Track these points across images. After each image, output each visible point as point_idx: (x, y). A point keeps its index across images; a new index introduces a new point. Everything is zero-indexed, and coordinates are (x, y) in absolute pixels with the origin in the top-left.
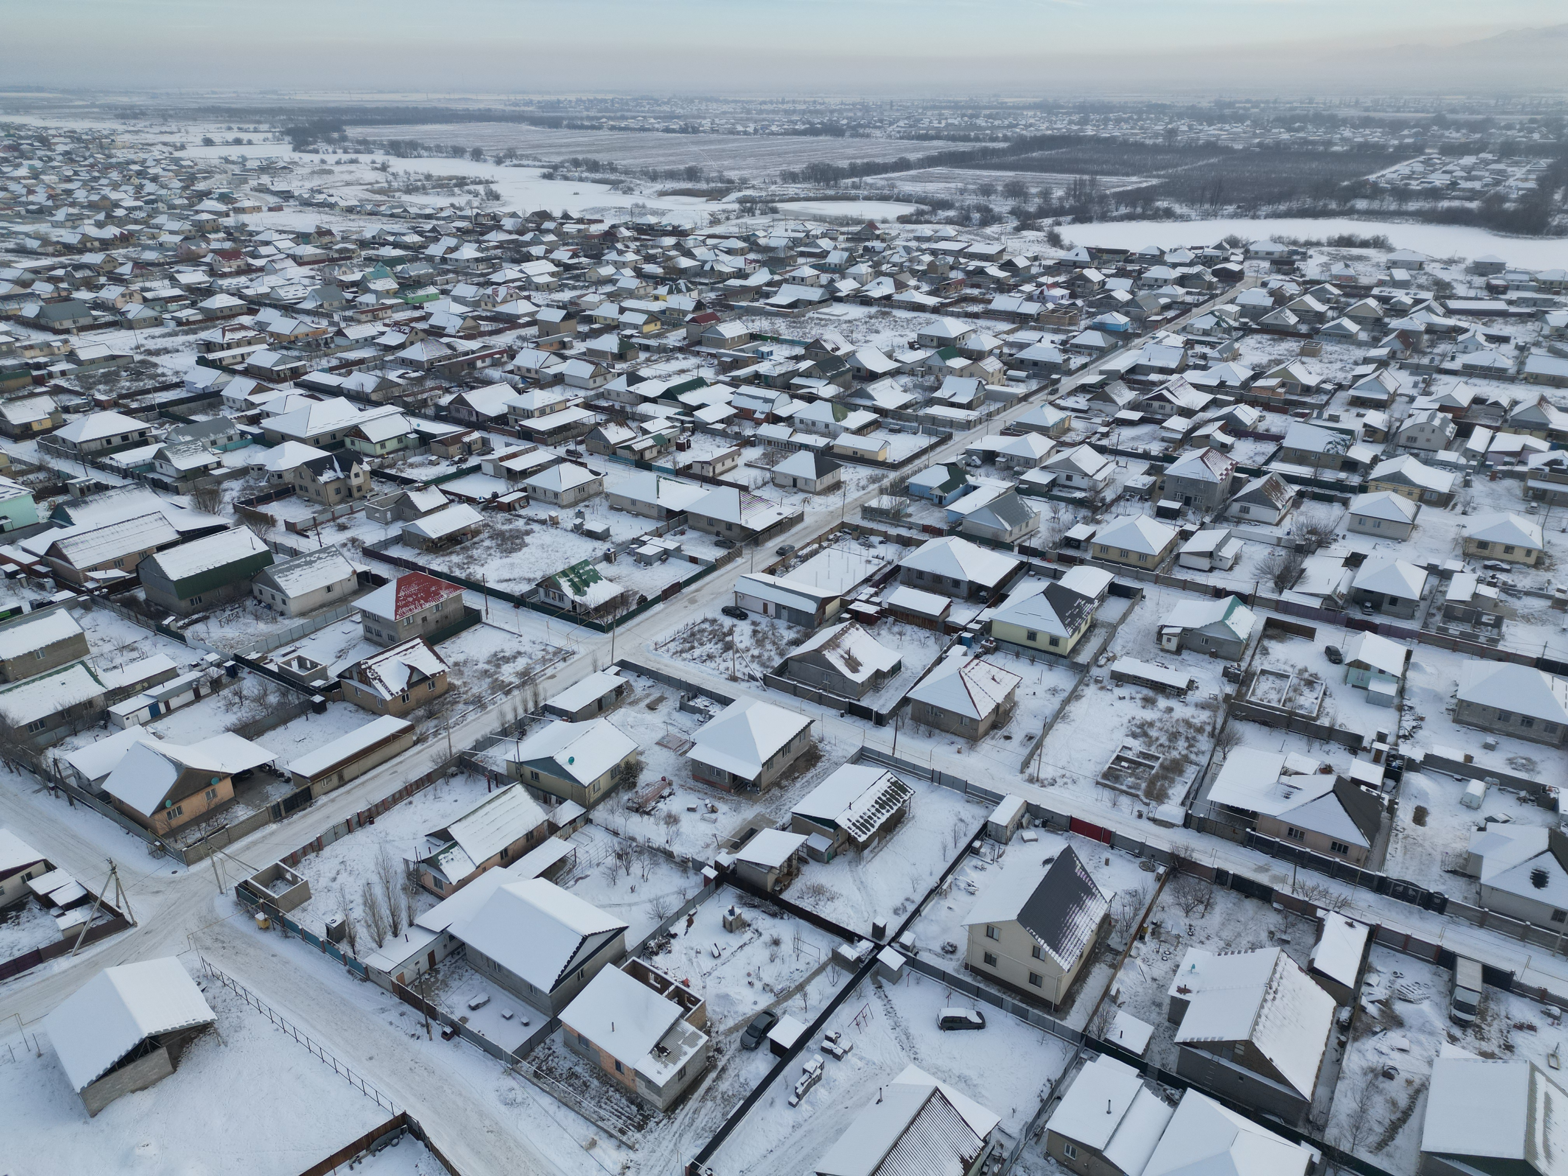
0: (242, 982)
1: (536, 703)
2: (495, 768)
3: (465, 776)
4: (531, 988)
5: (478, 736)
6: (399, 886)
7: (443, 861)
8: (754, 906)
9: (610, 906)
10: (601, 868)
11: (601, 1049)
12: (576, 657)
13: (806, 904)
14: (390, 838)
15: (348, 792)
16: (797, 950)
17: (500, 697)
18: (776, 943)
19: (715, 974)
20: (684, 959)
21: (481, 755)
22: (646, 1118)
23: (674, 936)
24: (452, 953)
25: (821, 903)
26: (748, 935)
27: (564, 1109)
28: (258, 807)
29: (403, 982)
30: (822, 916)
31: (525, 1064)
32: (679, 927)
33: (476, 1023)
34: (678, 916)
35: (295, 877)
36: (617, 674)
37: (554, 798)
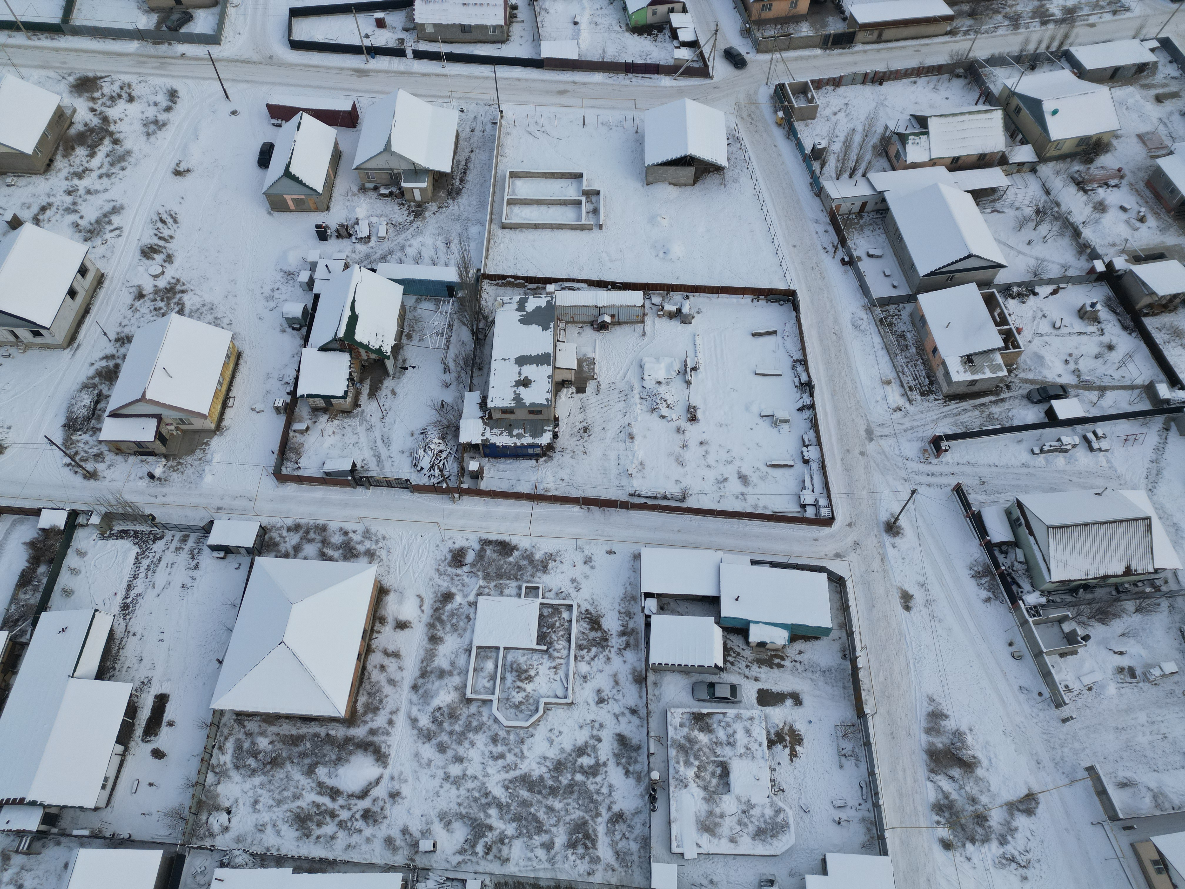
0: (751, 152)
1: (1061, 44)
2: (992, 87)
3: (966, 81)
4: (912, 266)
5: (996, 51)
6: (871, 143)
7: (910, 142)
8: (1115, 312)
9: (1005, 244)
10: (1018, 213)
11: (930, 333)
12: (1128, 15)
13: (1159, 338)
14: (886, 103)
15: (879, 50)
16: (1122, 363)
17: (1035, 25)
18: (1110, 348)
19: (1045, 338)
20: (1030, 314)
21: (989, 69)
22: (930, 392)
23: (1035, 294)
24: (877, 211)
25: (1173, 344)
26: (1093, 328)
27: (884, 352)
28: (817, 30)
29: (838, 211)
30: (1166, 353)
31: (878, 310)
32: (1044, 291)
33: (865, 266)
34: (1049, 282)
35: (813, 98)
36: (1152, 50)
37: (1020, 136)
